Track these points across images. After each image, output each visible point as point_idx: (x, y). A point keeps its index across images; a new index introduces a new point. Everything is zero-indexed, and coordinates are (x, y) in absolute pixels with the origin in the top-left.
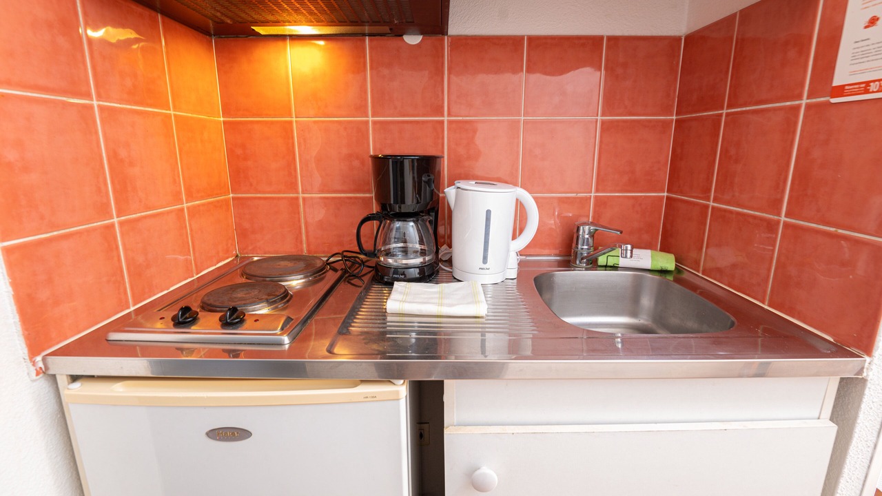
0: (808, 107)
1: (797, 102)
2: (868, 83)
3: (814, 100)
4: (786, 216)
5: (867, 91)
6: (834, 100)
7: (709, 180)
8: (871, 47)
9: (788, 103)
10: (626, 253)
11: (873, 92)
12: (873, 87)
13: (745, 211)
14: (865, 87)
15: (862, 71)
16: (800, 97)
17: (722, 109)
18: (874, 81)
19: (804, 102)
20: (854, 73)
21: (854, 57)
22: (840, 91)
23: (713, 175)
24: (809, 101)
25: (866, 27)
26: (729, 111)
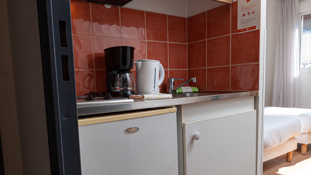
0: (232, 36)
1: (229, 35)
2: (245, 29)
3: (233, 34)
4: (231, 65)
5: (246, 30)
6: (238, 33)
7: (205, 61)
8: (245, 21)
9: (226, 35)
10: (195, 80)
11: (247, 31)
12: (247, 29)
13: (219, 67)
14: (245, 30)
15: (244, 26)
16: (229, 33)
17: (206, 39)
18: (247, 28)
19: (231, 34)
20: (242, 27)
21: (241, 23)
22: (239, 31)
23: (206, 59)
24: (232, 34)
25: (243, 16)
26: (208, 39)
